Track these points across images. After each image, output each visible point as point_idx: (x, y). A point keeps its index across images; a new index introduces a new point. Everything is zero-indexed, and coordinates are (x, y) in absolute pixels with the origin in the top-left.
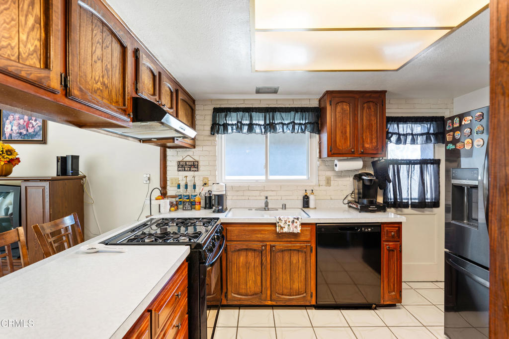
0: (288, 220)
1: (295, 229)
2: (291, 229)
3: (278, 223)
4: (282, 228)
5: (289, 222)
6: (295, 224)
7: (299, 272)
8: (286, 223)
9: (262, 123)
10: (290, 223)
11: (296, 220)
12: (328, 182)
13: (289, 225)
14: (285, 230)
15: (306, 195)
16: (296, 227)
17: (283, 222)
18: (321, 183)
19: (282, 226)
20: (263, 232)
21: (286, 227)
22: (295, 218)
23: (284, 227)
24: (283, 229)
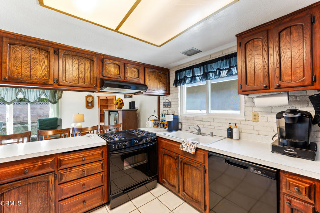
0: (188, 143)
1: (190, 151)
2: (188, 150)
3: (182, 143)
4: (183, 147)
5: (188, 144)
6: (191, 147)
7: (198, 184)
8: (186, 145)
9: (199, 75)
10: (189, 146)
11: (192, 144)
12: (256, 117)
13: (188, 147)
14: (184, 149)
15: (230, 128)
16: (191, 149)
17: (185, 144)
18: (247, 118)
19: (184, 146)
20: (176, 148)
21: (186, 147)
22: (192, 143)
23: (184, 147)
24: (183, 149)
